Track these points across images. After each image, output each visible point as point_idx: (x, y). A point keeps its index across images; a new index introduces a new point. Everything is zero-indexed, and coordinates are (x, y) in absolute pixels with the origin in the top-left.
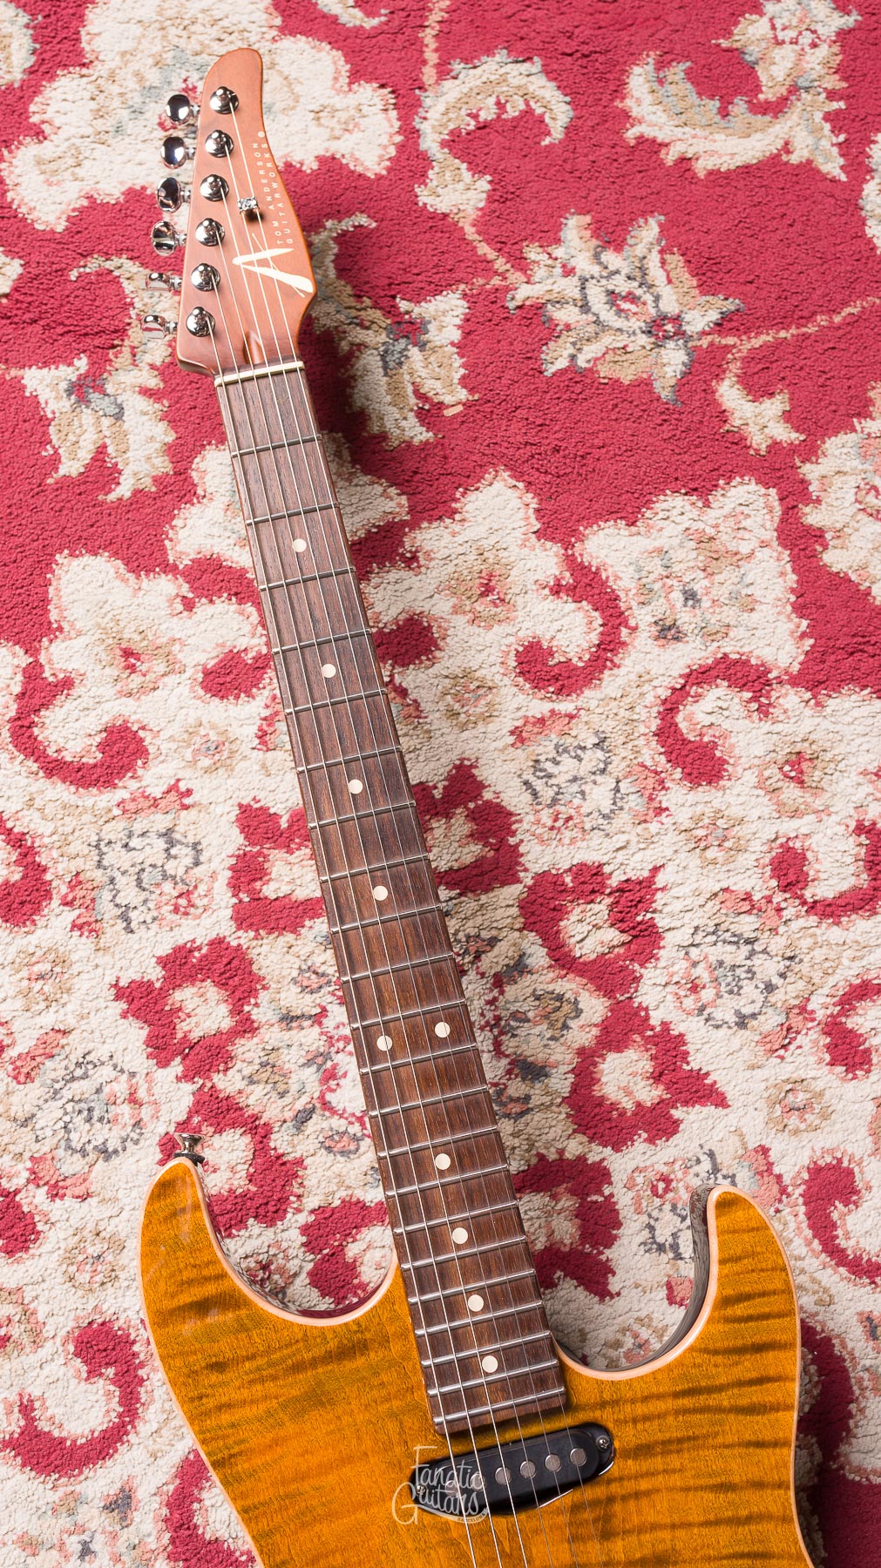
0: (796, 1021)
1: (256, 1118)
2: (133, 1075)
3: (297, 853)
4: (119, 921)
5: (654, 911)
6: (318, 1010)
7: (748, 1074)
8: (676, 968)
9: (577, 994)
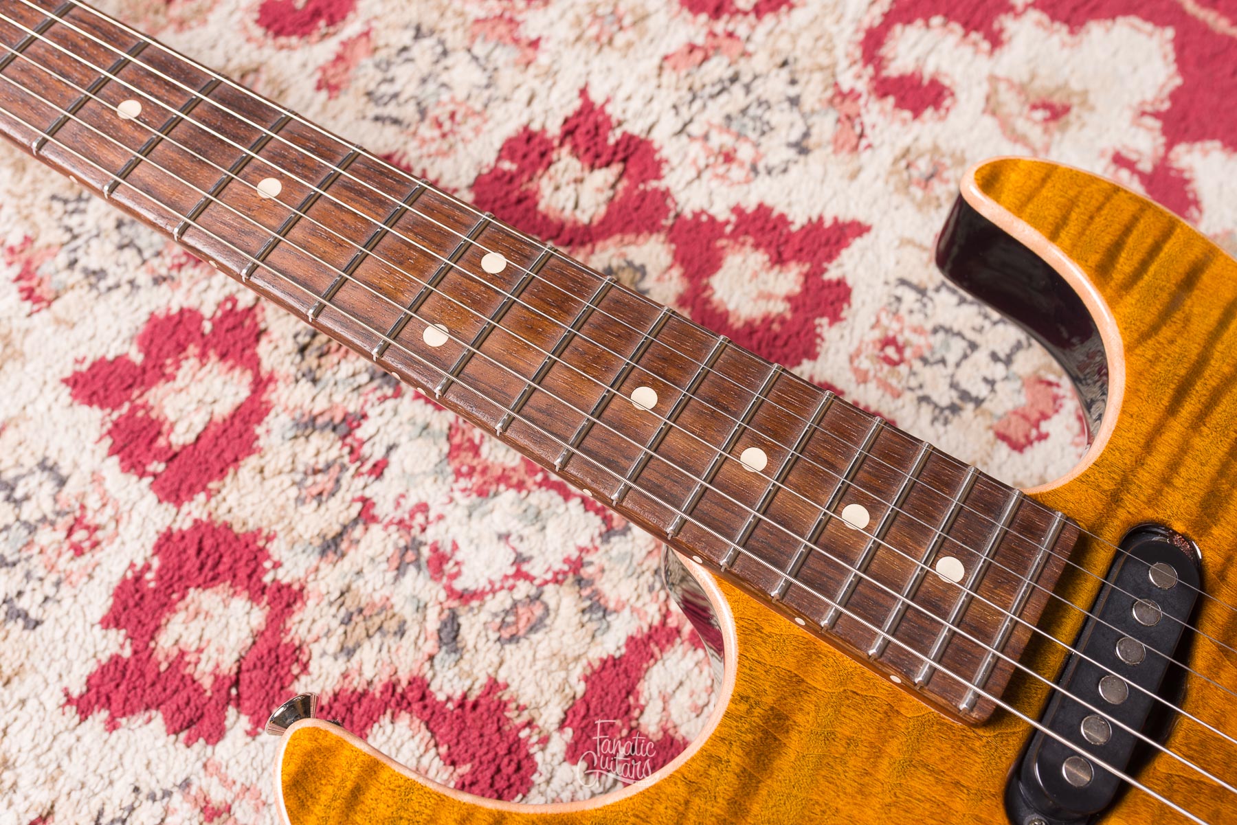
0: (848, 107)
1: (391, 687)
2: (186, 784)
3: (180, 374)
4: (10, 625)
5: (620, 124)
6: (358, 506)
7: (856, 185)
8: (692, 154)
9: (623, 255)
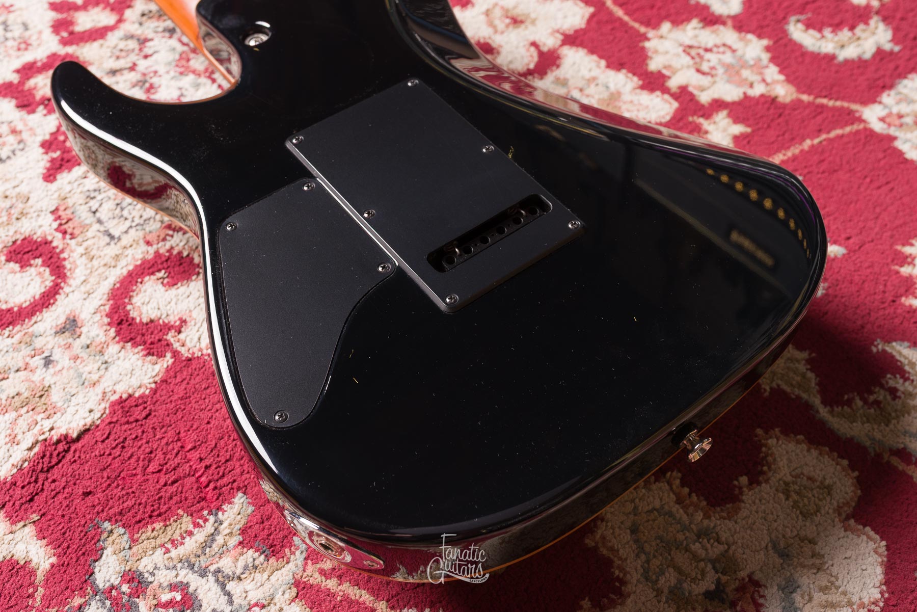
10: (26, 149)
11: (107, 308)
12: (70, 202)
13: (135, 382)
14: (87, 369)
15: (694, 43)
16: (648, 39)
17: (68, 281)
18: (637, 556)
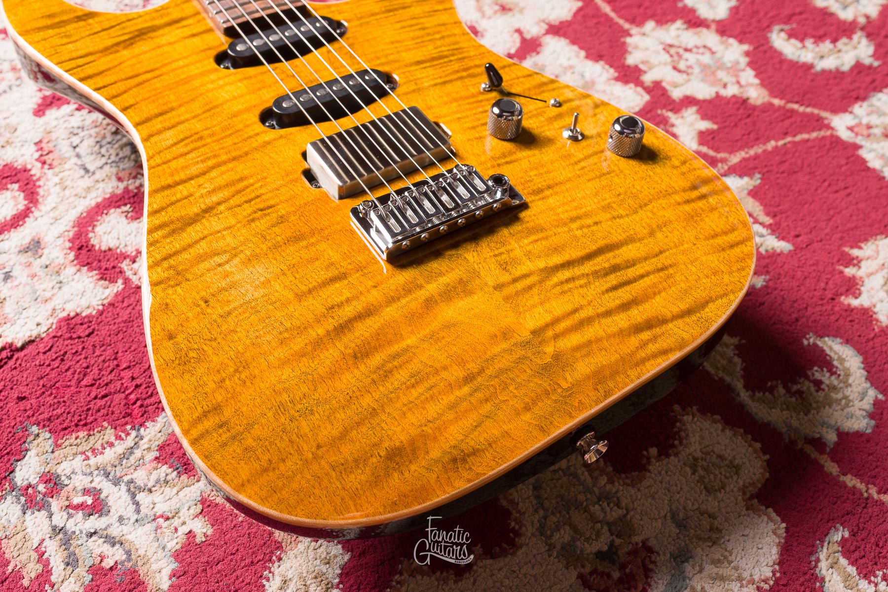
10: (23, 85)
11: (71, 234)
12: (54, 136)
13: (84, 303)
14: (43, 287)
15: (676, 43)
16: (630, 35)
17: (39, 206)
18: (536, 511)
